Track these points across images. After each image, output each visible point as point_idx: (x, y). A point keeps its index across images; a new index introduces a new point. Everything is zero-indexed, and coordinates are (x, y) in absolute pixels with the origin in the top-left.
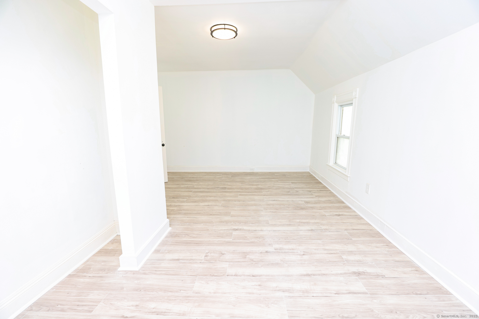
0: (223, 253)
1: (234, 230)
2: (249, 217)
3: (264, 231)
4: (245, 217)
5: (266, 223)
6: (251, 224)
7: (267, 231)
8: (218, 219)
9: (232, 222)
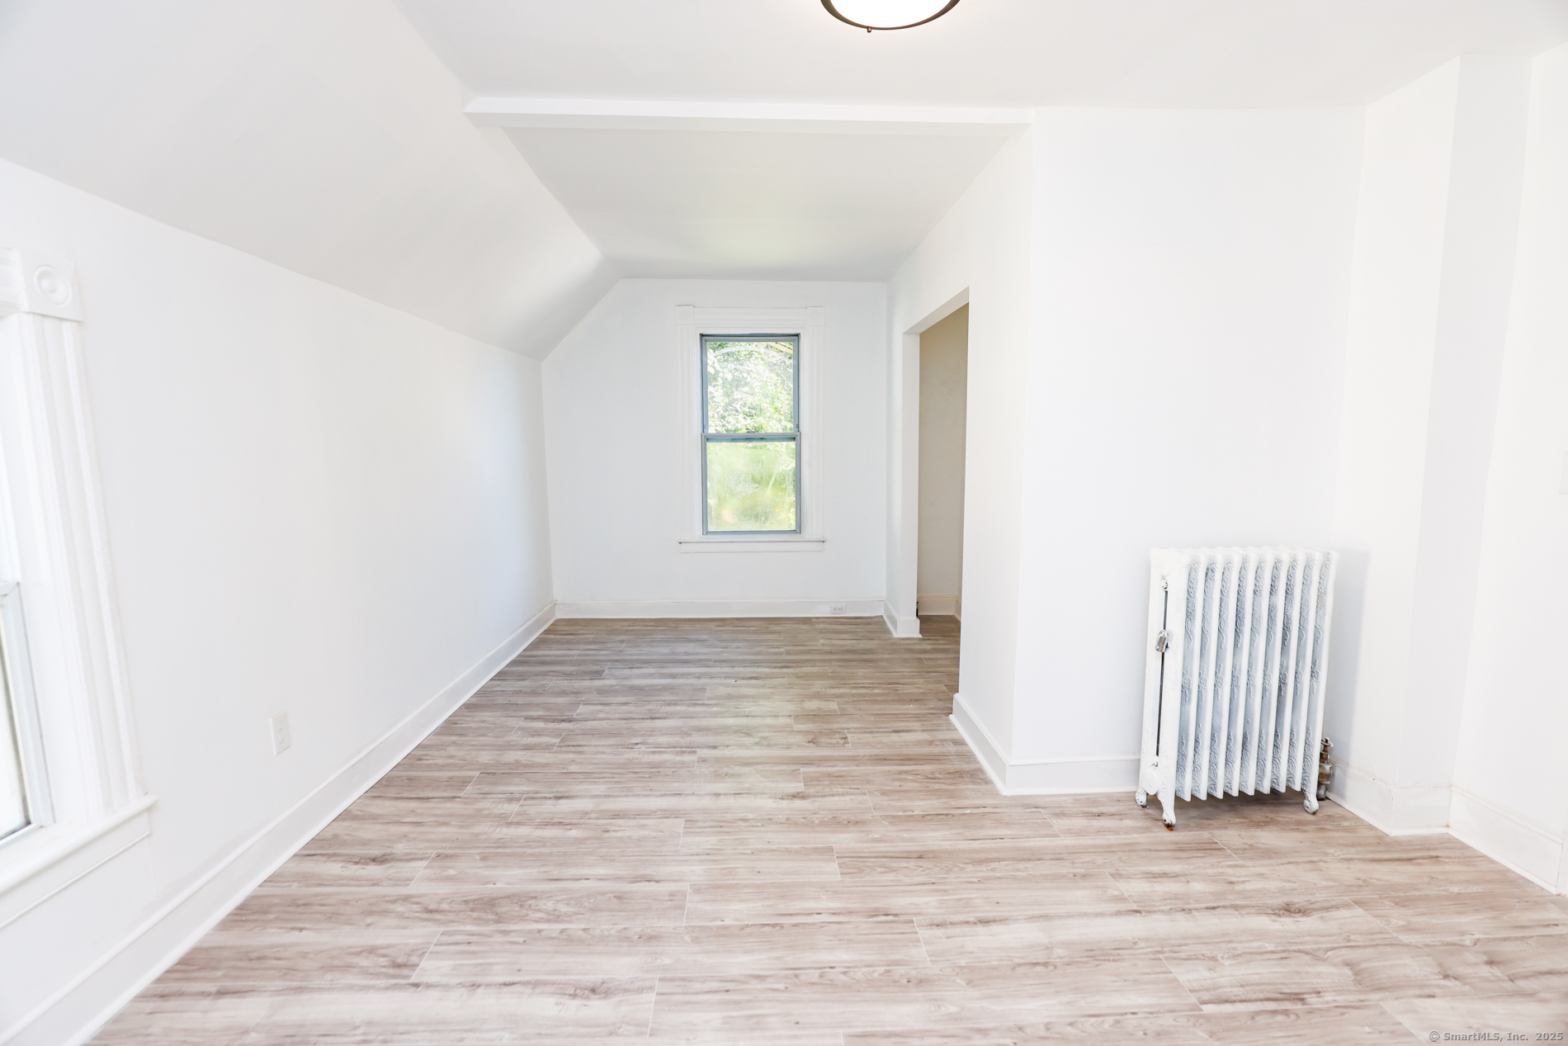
0: (812, 744)
1: (801, 795)
2: (760, 851)
3: (710, 794)
4: (773, 847)
5: (697, 821)
6: (751, 816)
7: (699, 795)
8: (877, 836)
9: (817, 822)
